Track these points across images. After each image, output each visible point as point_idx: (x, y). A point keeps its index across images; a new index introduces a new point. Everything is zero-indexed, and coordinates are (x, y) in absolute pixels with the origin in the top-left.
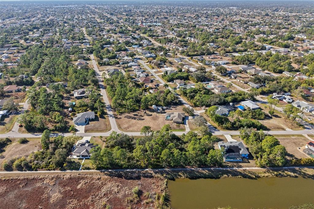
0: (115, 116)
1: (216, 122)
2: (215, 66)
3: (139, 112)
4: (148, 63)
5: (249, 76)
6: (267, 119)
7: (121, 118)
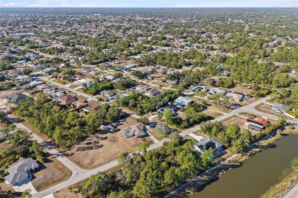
1: (174, 124)
7: (73, 154)
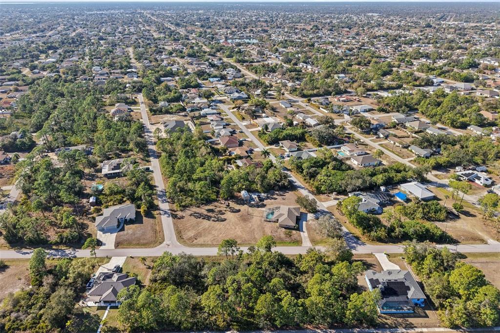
0: (173, 213)
2: (349, 115)
3: (216, 204)
4: (235, 110)
5: (409, 133)
6: (451, 219)
7: (182, 217)
